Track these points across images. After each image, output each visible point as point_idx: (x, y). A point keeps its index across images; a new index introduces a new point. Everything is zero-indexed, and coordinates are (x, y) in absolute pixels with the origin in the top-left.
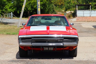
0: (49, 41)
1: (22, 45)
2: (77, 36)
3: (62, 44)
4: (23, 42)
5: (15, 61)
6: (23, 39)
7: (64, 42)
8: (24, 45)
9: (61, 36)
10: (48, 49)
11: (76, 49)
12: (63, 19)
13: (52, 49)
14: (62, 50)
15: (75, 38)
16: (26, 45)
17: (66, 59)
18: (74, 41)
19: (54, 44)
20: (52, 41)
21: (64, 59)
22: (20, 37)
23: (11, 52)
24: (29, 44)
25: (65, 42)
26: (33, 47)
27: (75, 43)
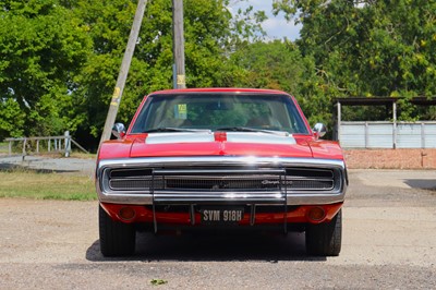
0: (227, 181)
1: (110, 198)
2: (341, 164)
3: (278, 196)
4: (115, 186)
5: (83, 266)
6: (117, 175)
7: (285, 186)
8: (118, 198)
9: (276, 160)
10: (222, 215)
11: (338, 218)
12: (279, 104)
13: (236, 215)
14: (281, 222)
15: (332, 169)
16: (127, 199)
18: (330, 184)
19: (245, 196)
20: (236, 184)
21: (287, 263)
22: (102, 164)
23: (65, 245)
24: (140, 195)
25: (290, 186)
26: (159, 206)
27: (335, 192)
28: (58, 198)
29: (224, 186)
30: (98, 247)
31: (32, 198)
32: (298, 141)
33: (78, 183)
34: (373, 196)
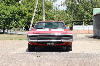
0: (51, 38)
1: (30, 41)
2: (72, 35)
3: (60, 40)
4: (31, 39)
5: (25, 53)
6: (31, 37)
7: (62, 39)
8: (31, 41)
9: (60, 34)
10: (50, 44)
11: (71, 45)
12: (61, 23)
13: (53, 44)
14: (61, 45)
15: (70, 36)
16: (33, 41)
17: (64, 52)
18: (70, 38)
19: (54, 41)
20: (53, 38)
21: (62, 52)
22: (28, 35)
23: (22, 49)
24: (35, 41)
25: (63, 39)
26: (39, 43)
27: (71, 40)
28: (21, 40)
29: (51, 39)
30: (28, 49)
31: (17, 40)
32: (64, 30)
33: (25, 37)
34: (79, 39)
